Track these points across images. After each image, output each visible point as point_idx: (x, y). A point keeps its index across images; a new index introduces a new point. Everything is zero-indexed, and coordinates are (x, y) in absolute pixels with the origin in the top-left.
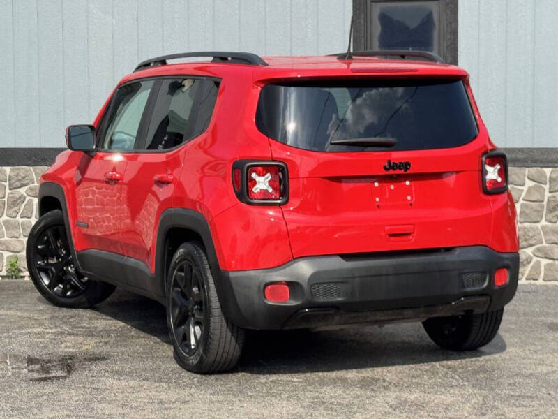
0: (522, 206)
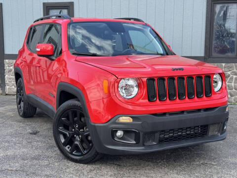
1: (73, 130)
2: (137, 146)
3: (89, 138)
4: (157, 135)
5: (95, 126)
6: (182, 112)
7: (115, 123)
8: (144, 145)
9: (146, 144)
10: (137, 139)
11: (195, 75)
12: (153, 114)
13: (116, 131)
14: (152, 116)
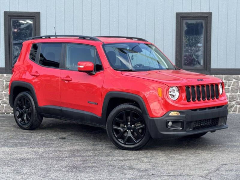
0: (231, 88)
1: (126, 126)
2: (182, 131)
4: (193, 124)
5: (154, 120)
6: (205, 109)
7: (168, 116)
8: (186, 131)
10: (182, 127)
11: (210, 84)
12: (191, 110)
13: (168, 122)
14: (191, 111)
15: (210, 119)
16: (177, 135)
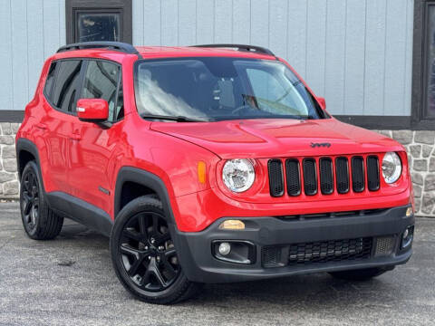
1: (146, 248)
2: (253, 268)
3: (174, 260)
4: (285, 251)
5: (184, 237)
6: (328, 215)
7: (217, 230)
8: (263, 267)
9: (266, 265)
10: (252, 257)
11: (349, 154)
12: (278, 217)
13: (219, 244)
14: (276, 219)
15: (357, 240)
16: (238, 276)
